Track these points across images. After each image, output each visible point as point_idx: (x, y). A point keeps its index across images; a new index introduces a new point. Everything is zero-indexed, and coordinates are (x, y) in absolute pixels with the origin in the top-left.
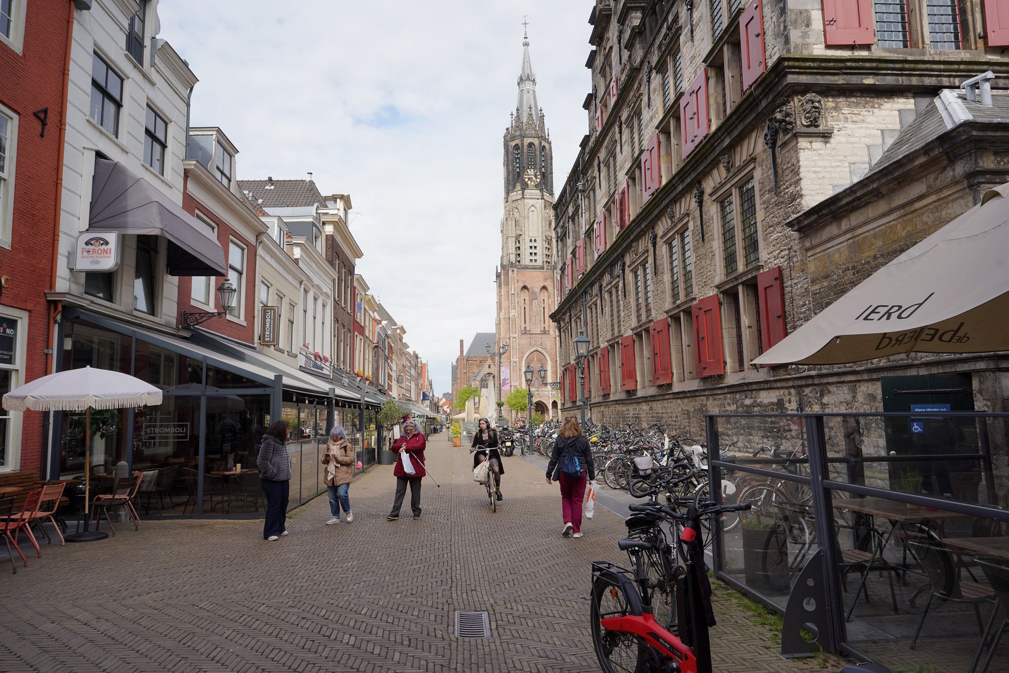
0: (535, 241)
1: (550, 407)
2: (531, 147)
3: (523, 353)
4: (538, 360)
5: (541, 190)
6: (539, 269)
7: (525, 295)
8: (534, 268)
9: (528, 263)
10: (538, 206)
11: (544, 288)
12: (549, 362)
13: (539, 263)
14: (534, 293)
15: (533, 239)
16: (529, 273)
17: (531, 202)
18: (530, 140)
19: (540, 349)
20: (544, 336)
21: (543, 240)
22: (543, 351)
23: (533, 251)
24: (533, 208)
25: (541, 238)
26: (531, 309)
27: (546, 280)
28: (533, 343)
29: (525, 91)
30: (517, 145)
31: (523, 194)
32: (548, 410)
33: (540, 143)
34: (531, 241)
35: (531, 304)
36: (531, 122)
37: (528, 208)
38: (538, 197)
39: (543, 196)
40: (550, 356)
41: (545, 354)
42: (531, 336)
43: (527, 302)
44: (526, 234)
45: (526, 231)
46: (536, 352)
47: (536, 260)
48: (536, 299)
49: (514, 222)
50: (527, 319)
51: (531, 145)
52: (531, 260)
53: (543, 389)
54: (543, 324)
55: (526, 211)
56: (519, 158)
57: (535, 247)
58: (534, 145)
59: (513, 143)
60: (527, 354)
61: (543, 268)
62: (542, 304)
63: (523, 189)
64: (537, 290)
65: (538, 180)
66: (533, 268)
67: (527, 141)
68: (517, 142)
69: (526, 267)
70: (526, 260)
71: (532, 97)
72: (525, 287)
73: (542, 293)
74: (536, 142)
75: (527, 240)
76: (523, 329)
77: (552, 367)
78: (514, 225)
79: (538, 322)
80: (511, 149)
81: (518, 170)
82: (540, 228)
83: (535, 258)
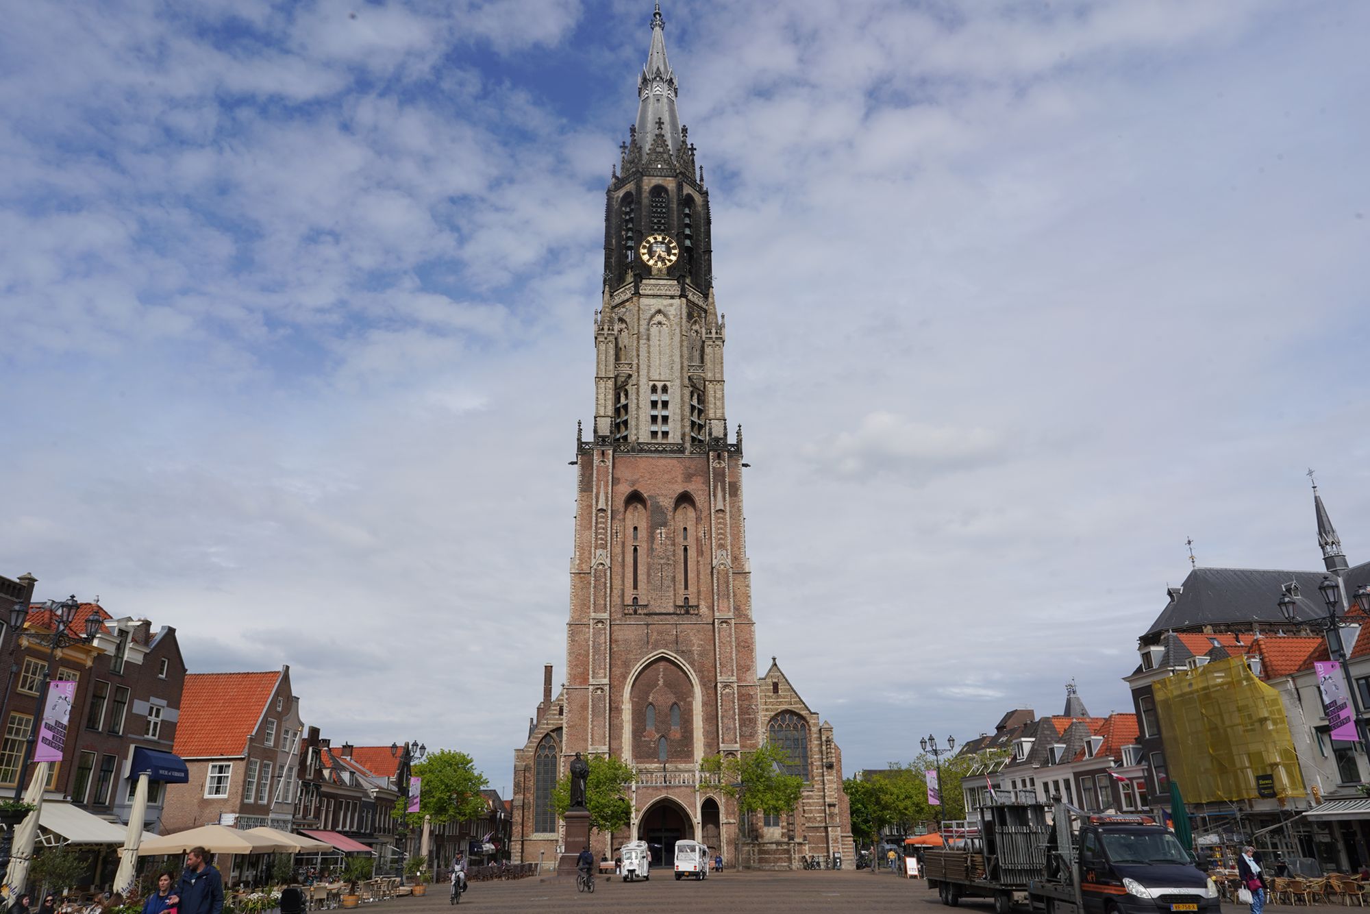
0: (665, 389)
1: (697, 818)
2: (659, 195)
3: (627, 665)
4: (668, 684)
5: (680, 279)
6: (672, 451)
7: (638, 517)
8: (661, 451)
9: (645, 437)
10: (672, 312)
11: (685, 499)
12: (698, 690)
13: (674, 438)
14: (658, 510)
15: (660, 385)
16: (644, 463)
17: (656, 304)
18: (656, 181)
19: (672, 655)
20: (686, 620)
21: (683, 386)
22: (681, 661)
23: (659, 412)
24: (659, 318)
25: (678, 382)
26: (651, 550)
27: (688, 477)
28: (654, 637)
29: (652, 100)
30: (628, 194)
31: (637, 287)
32: (691, 827)
33: (680, 187)
34: (654, 389)
35: (651, 537)
36: (661, 150)
37: (648, 316)
38: (672, 293)
39: (683, 290)
40: (700, 671)
41: (687, 667)
42: (650, 620)
43: (642, 533)
44: (643, 372)
45: (643, 368)
46: (662, 664)
47: (665, 434)
48: (664, 524)
49: (612, 346)
50: (642, 577)
51: (658, 190)
52: (654, 434)
53: (682, 766)
54: (682, 591)
55: (643, 323)
56: (631, 220)
57: (665, 404)
58: (666, 191)
59: (621, 193)
60: (638, 668)
61: (681, 450)
62: (680, 540)
63: (639, 278)
64: (667, 503)
65: (673, 258)
66: (656, 451)
67: (648, 183)
68: (630, 187)
69: (640, 449)
70: (640, 430)
71: (666, 108)
72: (635, 498)
73: (680, 511)
74: (671, 184)
75: (645, 388)
76: (629, 601)
77: (704, 704)
78: (612, 352)
79: (667, 582)
80: (616, 206)
81: (630, 243)
82: (677, 359)
83: (665, 428)
